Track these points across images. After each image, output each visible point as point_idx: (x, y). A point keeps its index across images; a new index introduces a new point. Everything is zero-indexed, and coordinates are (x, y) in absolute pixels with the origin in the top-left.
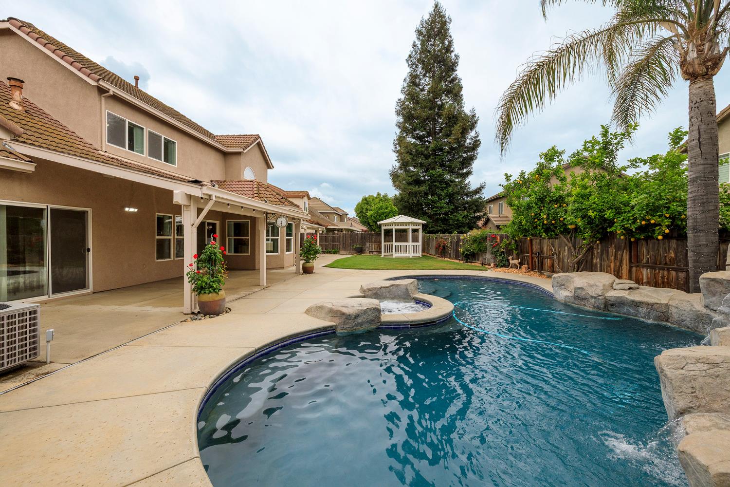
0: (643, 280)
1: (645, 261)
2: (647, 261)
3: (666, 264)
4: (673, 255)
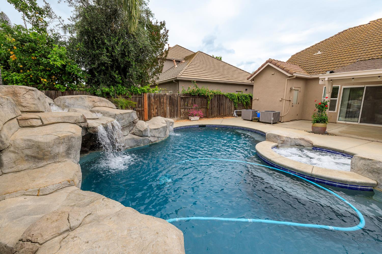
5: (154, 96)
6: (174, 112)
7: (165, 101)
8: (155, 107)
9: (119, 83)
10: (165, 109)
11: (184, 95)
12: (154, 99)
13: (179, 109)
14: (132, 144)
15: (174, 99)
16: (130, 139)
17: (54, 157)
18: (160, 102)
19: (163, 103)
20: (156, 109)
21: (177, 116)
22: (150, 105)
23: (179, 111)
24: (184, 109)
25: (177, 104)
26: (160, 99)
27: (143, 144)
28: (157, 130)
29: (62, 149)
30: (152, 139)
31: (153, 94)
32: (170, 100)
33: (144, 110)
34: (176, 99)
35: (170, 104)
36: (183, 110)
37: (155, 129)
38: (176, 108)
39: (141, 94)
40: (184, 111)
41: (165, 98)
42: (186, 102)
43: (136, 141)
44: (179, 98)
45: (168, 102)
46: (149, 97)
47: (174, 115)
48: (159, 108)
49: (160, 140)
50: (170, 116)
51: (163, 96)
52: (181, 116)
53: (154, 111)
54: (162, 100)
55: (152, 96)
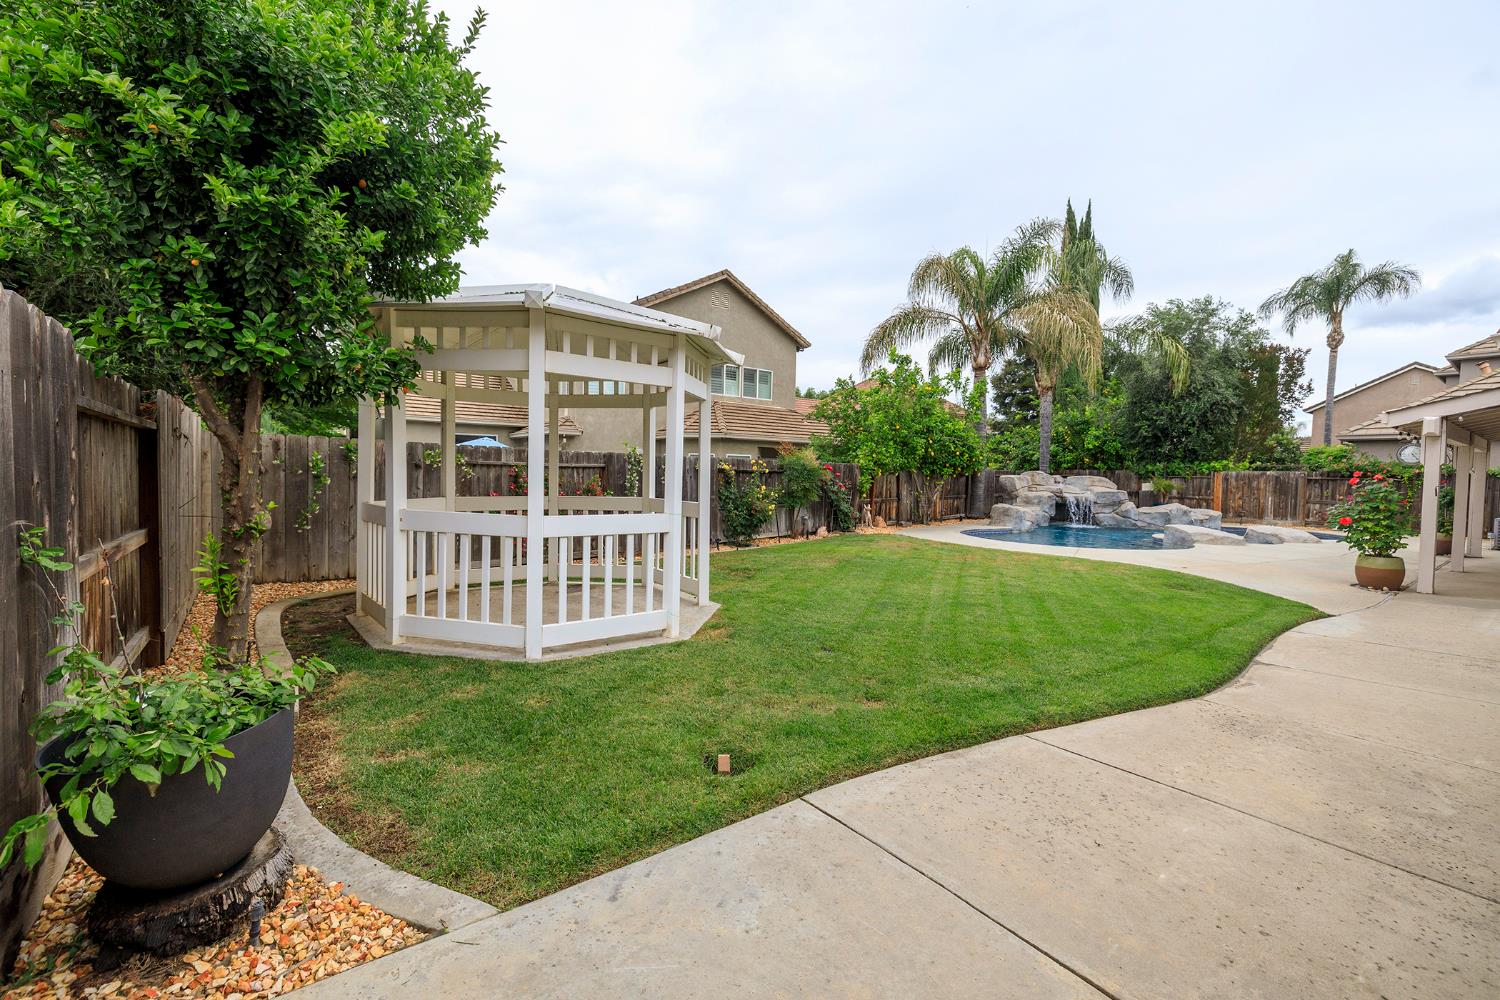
5: (1237, 476)
6: (1287, 507)
7: (1262, 486)
8: (1237, 496)
9: (1177, 457)
10: (1262, 501)
11: (1321, 475)
12: (1237, 480)
13: (1301, 504)
15: (1288, 483)
16: (1110, 517)
17: (1033, 504)
18: (1250, 487)
19: (1258, 489)
20: (1240, 498)
21: (1294, 516)
22: (1226, 492)
23: (1300, 509)
24: (1321, 504)
25: (1294, 493)
26: (1250, 482)
29: (1036, 501)
30: (1139, 524)
31: (1234, 473)
32: (1276, 484)
33: (1213, 500)
34: (1294, 483)
35: (1275, 492)
36: (1317, 506)
38: (1290, 502)
39: (1209, 474)
40: (1320, 508)
41: (1262, 481)
42: (1328, 488)
43: (1116, 520)
44: (1300, 480)
45: (1270, 488)
46: (1226, 479)
47: (1286, 513)
48: (1247, 499)
50: (1275, 516)
51: (1258, 477)
52: (1308, 518)
53: (1235, 503)
54: (1255, 484)
55: (1231, 477)
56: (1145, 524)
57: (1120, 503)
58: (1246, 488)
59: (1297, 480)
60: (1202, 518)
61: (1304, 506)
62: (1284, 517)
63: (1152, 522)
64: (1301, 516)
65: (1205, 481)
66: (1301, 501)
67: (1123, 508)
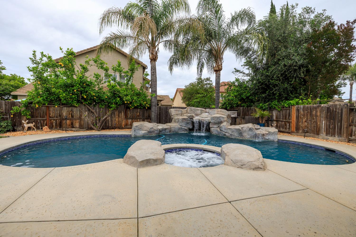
0: (128, 124)
1: (129, 117)
2: (130, 117)
3: (136, 117)
4: (138, 114)
5: (304, 107)
6: (335, 128)
7: (318, 114)
8: (304, 120)
10: (318, 124)
12: (303, 111)
13: (345, 126)
14: (217, 133)
15: (336, 112)
16: (216, 130)
18: (311, 114)
19: (316, 116)
20: (306, 122)
21: (340, 134)
22: (298, 117)
23: (344, 130)
25: (340, 118)
26: (311, 112)
27: (221, 135)
28: (231, 130)
30: (227, 134)
31: (302, 106)
32: (327, 113)
33: (291, 122)
34: (340, 111)
35: (327, 117)
37: (230, 129)
38: (337, 124)
39: (290, 107)
41: (318, 110)
43: (218, 132)
44: (344, 110)
45: (324, 115)
46: (298, 110)
47: (335, 132)
48: (310, 122)
49: (233, 137)
50: (327, 134)
51: (316, 108)
52: (351, 136)
53: (303, 124)
54: (314, 113)
55: (301, 108)
56: (229, 135)
57: (221, 122)
58: (309, 115)
59: (342, 110)
60: (264, 132)
61: (347, 128)
62: (333, 135)
63: (232, 134)
64: (345, 135)
65: (288, 111)
66: (345, 124)
67: (222, 125)
